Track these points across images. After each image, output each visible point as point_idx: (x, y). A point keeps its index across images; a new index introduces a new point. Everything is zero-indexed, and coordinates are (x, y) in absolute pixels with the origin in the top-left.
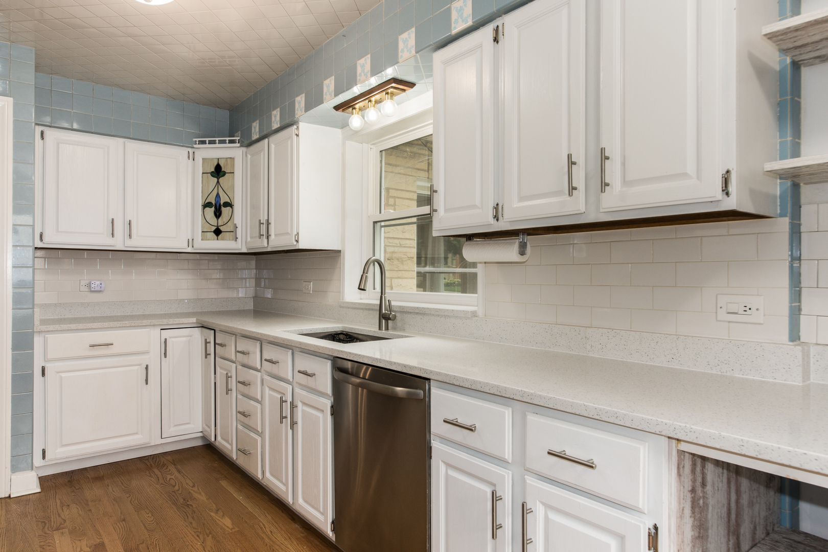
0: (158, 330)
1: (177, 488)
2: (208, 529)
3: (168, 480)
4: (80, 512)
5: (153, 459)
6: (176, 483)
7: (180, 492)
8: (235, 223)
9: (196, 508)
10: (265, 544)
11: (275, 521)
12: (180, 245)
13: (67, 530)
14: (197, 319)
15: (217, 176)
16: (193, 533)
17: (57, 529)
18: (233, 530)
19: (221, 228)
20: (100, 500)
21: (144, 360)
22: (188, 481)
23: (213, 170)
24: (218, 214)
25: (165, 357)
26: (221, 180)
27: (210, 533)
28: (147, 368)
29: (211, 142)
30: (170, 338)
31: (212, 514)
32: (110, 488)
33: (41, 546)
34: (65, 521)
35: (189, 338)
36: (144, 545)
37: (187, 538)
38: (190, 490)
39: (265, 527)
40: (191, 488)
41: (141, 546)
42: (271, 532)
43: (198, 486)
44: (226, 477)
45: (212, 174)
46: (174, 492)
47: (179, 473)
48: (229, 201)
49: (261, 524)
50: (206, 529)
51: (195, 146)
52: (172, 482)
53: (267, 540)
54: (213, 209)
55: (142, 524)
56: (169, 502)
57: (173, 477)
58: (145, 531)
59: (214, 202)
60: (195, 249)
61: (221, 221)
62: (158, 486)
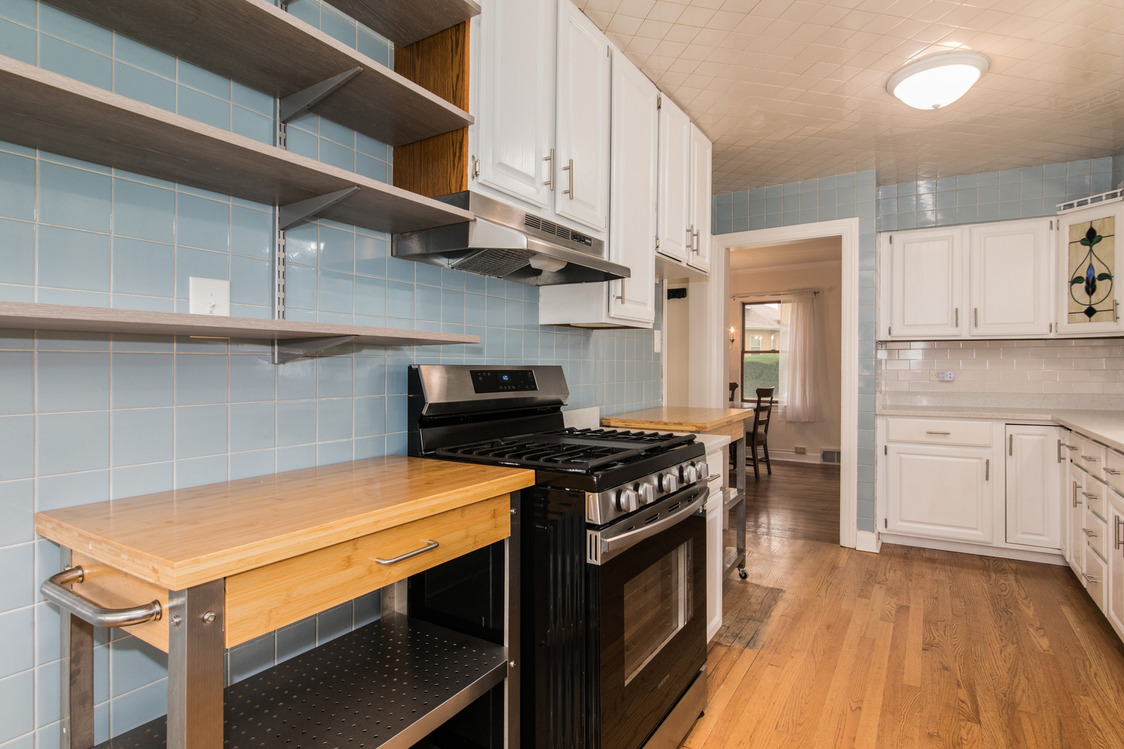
0: (1001, 425)
1: (1004, 593)
2: (1017, 639)
3: (1000, 583)
4: (902, 579)
5: (994, 561)
6: (1007, 589)
7: (1006, 598)
8: (1115, 299)
9: (1016, 617)
10: (1079, 680)
11: (1109, 668)
12: (1042, 330)
13: (885, 586)
14: (1052, 417)
15: (1089, 243)
16: (997, 635)
17: (879, 583)
18: (1046, 652)
19: (1095, 307)
20: (923, 576)
21: (986, 454)
22: (1022, 592)
23: (1084, 237)
24: (1090, 290)
25: (1011, 454)
26: (1095, 247)
27: (1017, 643)
28: (987, 462)
29: (1079, 204)
30: (1018, 434)
31: (1031, 629)
32: (938, 571)
33: (861, 589)
34: (887, 580)
35: (1043, 437)
36: (943, 623)
37: (989, 636)
38: (1019, 601)
39: (1090, 667)
40: (1021, 599)
41: (939, 623)
42: (1096, 674)
43: (1030, 600)
44: (1072, 604)
45: (1083, 242)
46: (1000, 596)
47: (1017, 582)
48: (1107, 272)
49: (1087, 663)
50: (1014, 638)
51: (1059, 213)
52: (1003, 587)
53: (1084, 677)
54: (1084, 284)
55: (951, 608)
56: (989, 602)
57: (1007, 583)
58: (951, 614)
59: (1085, 276)
60: (1059, 334)
61: (1094, 298)
62: (985, 585)
